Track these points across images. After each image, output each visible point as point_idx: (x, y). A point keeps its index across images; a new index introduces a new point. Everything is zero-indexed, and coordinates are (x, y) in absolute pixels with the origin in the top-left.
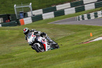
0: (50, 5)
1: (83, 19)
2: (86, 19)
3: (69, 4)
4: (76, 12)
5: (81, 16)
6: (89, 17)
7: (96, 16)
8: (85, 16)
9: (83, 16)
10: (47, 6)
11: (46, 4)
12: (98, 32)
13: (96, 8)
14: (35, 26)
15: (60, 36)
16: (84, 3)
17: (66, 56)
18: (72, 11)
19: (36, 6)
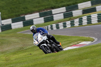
0: (19, 15)
1: (52, 29)
2: (55, 28)
3: (38, 14)
4: (45, 22)
5: (49, 26)
6: (58, 27)
7: (65, 26)
8: (54, 25)
9: (52, 26)
10: (16, 16)
11: (14, 14)
12: (67, 42)
13: (64, 18)
14: (5, 35)
15: (29, 45)
16: (53, 13)
17: (36, 65)
18: (41, 20)
19: (5, 16)
